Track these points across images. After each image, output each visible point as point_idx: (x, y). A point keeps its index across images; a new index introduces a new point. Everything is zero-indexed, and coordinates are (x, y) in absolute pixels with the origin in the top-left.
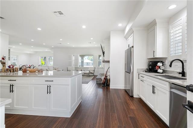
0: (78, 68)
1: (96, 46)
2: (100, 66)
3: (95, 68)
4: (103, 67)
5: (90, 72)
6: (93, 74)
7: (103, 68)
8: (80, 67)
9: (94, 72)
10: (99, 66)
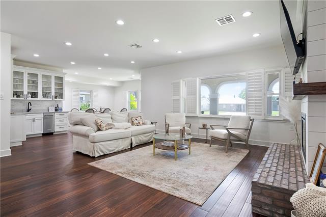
0: (197, 117)
1: (256, 35)
2: (275, 113)
3: (253, 120)
4: (288, 117)
5: (230, 134)
6: (246, 141)
7: (286, 121)
8: (201, 115)
9: (246, 134)
10: (269, 112)
